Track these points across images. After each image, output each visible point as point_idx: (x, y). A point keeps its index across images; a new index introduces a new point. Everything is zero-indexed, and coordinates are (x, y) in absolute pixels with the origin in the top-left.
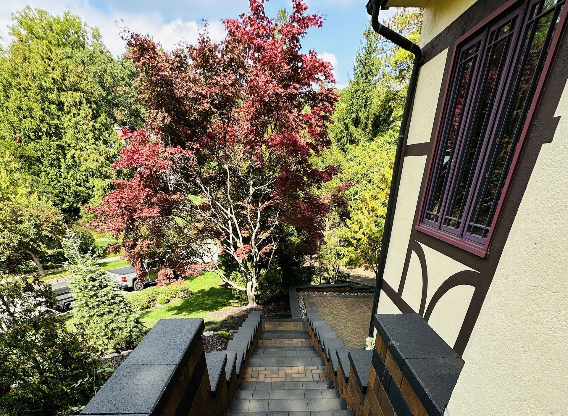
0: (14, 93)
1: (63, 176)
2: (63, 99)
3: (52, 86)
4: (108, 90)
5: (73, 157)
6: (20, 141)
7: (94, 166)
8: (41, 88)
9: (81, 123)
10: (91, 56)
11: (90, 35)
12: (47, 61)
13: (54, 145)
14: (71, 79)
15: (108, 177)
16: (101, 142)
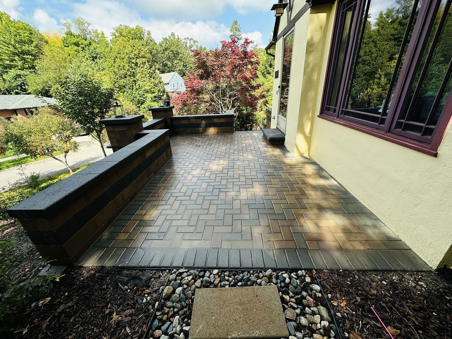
0: (118, 60)
1: (134, 93)
2: (138, 61)
3: (134, 57)
4: (154, 56)
5: (139, 85)
6: (117, 79)
7: (148, 88)
8: (129, 57)
9: (144, 71)
10: (147, 42)
11: (146, 34)
12: (133, 47)
13: (131, 80)
14: (142, 53)
15: (154, 93)
16: (152, 78)
